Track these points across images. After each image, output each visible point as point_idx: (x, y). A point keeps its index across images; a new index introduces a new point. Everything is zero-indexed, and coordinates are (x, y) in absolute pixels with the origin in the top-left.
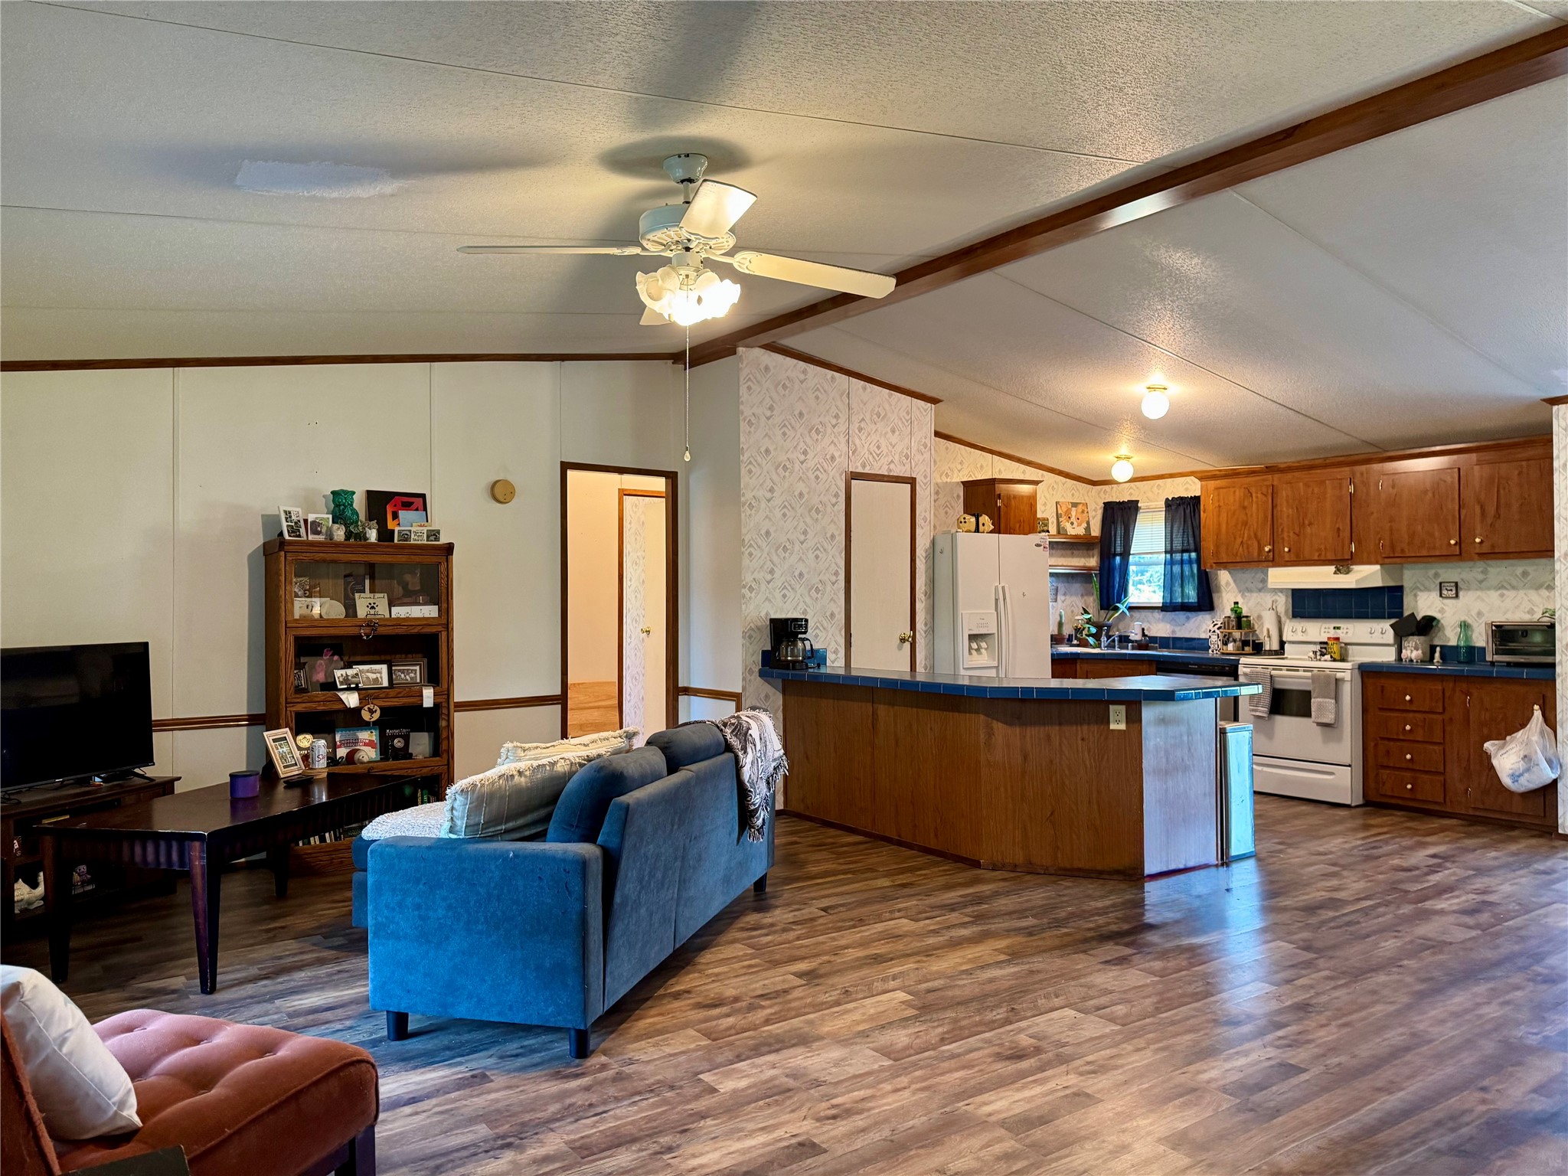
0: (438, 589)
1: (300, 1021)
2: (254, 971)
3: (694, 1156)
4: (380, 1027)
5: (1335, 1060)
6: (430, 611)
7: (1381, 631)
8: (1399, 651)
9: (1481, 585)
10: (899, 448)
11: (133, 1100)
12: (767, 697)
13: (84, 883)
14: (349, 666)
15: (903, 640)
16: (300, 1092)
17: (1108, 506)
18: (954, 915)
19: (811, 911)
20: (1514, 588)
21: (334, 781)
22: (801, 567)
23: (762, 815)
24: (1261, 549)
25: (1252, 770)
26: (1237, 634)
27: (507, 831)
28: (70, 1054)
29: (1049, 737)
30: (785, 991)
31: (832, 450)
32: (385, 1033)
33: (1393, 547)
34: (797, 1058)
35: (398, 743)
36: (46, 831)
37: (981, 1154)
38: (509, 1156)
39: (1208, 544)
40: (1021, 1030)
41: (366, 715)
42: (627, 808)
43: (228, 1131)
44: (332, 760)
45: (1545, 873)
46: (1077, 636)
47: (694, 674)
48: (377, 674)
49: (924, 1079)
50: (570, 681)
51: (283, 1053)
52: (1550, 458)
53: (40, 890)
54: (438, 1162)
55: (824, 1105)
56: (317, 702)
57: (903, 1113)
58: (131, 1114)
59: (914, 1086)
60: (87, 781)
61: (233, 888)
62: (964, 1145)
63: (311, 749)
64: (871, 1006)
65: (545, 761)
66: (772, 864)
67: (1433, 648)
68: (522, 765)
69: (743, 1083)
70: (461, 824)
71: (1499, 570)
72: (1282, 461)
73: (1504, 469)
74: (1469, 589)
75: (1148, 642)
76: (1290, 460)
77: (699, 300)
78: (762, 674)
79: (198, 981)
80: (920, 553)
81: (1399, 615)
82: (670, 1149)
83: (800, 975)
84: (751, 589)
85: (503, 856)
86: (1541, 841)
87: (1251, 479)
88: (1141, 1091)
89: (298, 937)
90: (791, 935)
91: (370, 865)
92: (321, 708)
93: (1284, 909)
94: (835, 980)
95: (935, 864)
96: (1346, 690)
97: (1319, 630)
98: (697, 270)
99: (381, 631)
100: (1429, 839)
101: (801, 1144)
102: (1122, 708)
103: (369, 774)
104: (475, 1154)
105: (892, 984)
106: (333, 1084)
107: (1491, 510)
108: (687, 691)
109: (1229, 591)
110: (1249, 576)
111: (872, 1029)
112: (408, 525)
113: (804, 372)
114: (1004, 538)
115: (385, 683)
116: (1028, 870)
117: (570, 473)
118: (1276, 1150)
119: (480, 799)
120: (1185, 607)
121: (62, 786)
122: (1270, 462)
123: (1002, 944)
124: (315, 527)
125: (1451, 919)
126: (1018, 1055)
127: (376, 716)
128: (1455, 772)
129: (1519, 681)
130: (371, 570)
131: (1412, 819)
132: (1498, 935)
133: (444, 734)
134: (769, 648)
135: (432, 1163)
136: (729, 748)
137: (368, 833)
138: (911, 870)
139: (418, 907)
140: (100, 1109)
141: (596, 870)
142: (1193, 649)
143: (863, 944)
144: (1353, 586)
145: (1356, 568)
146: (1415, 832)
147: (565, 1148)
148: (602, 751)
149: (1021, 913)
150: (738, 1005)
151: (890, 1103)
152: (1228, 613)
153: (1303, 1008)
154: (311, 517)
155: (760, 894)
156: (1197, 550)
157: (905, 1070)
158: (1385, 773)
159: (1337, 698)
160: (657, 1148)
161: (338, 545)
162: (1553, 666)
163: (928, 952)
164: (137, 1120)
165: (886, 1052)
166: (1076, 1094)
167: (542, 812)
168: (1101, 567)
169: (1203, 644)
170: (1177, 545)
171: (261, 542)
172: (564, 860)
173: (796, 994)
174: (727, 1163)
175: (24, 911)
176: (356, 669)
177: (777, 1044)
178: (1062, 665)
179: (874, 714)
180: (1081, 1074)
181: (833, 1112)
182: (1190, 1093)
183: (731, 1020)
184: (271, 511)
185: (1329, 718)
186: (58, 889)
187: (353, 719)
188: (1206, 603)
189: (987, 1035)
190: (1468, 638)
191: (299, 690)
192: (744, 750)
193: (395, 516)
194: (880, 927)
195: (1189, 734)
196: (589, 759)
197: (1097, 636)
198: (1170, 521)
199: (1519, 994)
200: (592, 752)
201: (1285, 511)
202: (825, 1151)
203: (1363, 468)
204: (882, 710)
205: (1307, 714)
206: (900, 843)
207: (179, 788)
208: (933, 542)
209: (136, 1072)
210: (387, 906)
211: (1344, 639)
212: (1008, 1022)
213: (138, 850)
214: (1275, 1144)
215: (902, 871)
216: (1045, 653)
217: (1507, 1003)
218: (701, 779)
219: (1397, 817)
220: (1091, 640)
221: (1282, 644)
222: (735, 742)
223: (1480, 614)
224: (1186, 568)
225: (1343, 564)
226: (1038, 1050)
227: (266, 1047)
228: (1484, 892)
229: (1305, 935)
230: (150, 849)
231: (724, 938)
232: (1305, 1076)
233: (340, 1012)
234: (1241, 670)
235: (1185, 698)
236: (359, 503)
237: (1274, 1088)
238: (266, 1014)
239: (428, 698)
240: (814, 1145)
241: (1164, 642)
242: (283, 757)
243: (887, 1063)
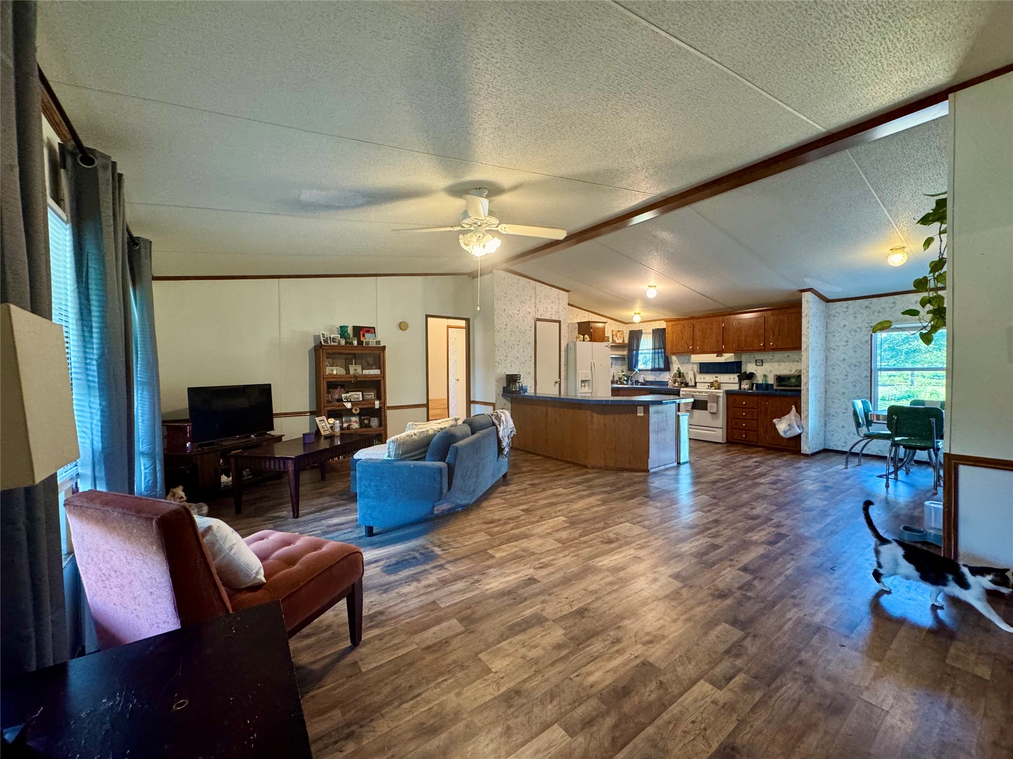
0: (380, 363)
1: (331, 529)
2: (313, 509)
3: (488, 584)
4: (363, 532)
5: (732, 543)
6: (377, 372)
7: (734, 378)
8: (740, 386)
9: (771, 361)
10: (554, 309)
11: (262, 571)
12: (505, 404)
13: (248, 475)
14: (347, 392)
15: (556, 382)
16: (331, 566)
17: (631, 332)
18: (579, 486)
19: (525, 485)
20: (784, 362)
21: (342, 436)
22: (518, 355)
23: (507, 449)
24: (688, 347)
25: (689, 431)
26: (679, 379)
27: (410, 457)
28: (235, 554)
29: (614, 419)
30: (518, 517)
31: (529, 310)
32: (364, 534)
33: (739, 346)
34: (524, 544)
35: (366, 422)
36: (233, 456)
37: (600, 583)
38: (415, 584)
39: (668, 347)
40: (610, 531)
41: (354, 411)
42: (457, 448)
43: (302, 584)
44: (342, 428)
45: (798, 468)
46: (620, 381)
47: (477, 396)
48: (358, 395)
49: (574, 552)
50: (430, 398)
51: (324, 549)
52: (800, 313)
53: (231, 478)
54: (386, 587)
55: (537, 562)
56: (335, 406)
57: (568, 565)
58: (262, 577)
59: (571, 555)
60: (249, 437)
61: (305, 476)
62: (593, 579)
63: (334, 424)
64: (551, 522)
65: (424, 430)
66: (509, 469)
67: (753, 384)
68: (415, 431)
69: (505, 554)
70: (392, 454)
71: (779, 355)
72: (696, 315)
73: (781, 317)
74: (767, 362)
75: (646, 383)
76: (700, 314)
77: (484, 246)
78: (503, 396)
79: (292, 513)
80: (563, 349)
81: (740, 372)
82: (478, 581)
83: (523, 510)
84: (499, 363)
85: (409, 467)
86: (795, 456)
87: (684, 322)
88: (659, 556)
89: (330, 495)
90: (518, 495)
91: (357, 469)
92: (338, 408)
93: (703, 483)
94: (538, 512)
95: (570, 467)
96: (721, 400)
97: (710, 378)
98: (484, 234)
99: (359, 379)
100: (754, 455)
101: (529, 579)
102: (642, 408)
103: (355, 434)
104: (401, 584)
105: (558, 514)
106: (344, 562)
107: (777, 333)
108: (474, 402)
109: (676, 364)
110: (683, 358)
111: (553, 532)
112: (368, 338)
113: (519, 280)
114: (594, 343)
115: (361, 399)
116: (605, 469)
117: (429, 319)
118: (715, 580)
119: (399, 444)
120: (660, 370)
121: (239, 439)
122: (692, 315)
123: (600, 497)
124: (334, 340)
125: (767, 486)
126: (610, 542)
127: (358, 411)
128: (761, 430)
129: (786, 396)
130: (355, 356)
131: (745, 448)
132: (786, 492)
133: (383, 418)
134: (505, 385)
135: (384, 588)
136: (494, 424)
137: (357, 456)
138: (562, 469)
139: (376, 486)
140: (248, 576)
141: (445, 472)
142: (662, 385)
143: (546, 498)
144: (723, 361)
145: (724, 354)
146: (747, 453)
147: (437, 581)
148: (446, 426)
149: (604, 485)
150: (500, 522)
151: (562, 562)
152: (676, 372)
153: (717, 522)
154: (332, 336)
155: (505, 480)
156: (664, 348)
157: (567, 548)
158: (735, 431)
159: (717, 403)
160: (472, 581)
161: (343, 346)
162: (800, 391)
163: (571, 501)
164: (264, 579)
165: (559, 541)
166: (634, 557)
167: (423, 450)
168: (628, 356)
169: (666, 383)
170: (657, 346)
171: (313, 345)
172: (433, 468)
173: (522, 518)
174: (501, 587)
175: (225, 486)
176: (350, 394)
177: (517, 538)
178: (615, 392)
179: (547, 410)
180: (635, 549)
181: (541, 565)
182: (679, 556)
183: (498, 528)
184: (317, 334)
185: (714, 410)
186: (238, 479)
187: (349, 413)
188: (667, 368)
189: (597, 534)
190: (766, 380)
191: (329, 402)
192: (500, 424)
193: (364, 336)
194: (552, 491)
195: (666, 417)
196: (441, 429)
197: (627, 381)
198: (654, 337)
199: (798, 515)
200: (442, 426)
201: (698, 333)
202: (539, 582)
203: (728, 317)
204: (549, 409)
205: (706, 409)
206: (557, 459)
207: (284, 439)
208: (567, 345)
209: (263, 558)
210: (364, 485)
211: (720, 381)
212: (604, 528)
213: (268, 463)
214: (715, 577)
215: (558, 470)
216: (609, 387)
217: (794, 519)
218: (484, 436)
219: (740, 447)
220: (625, 382)
221: (696, 383)
222: (496, 422)
223: (771, 372)
224: (660, 355)
225: (720, 353)
226: (617, 540)
227: (317, 547)
228: (777, 476)
229: (712, 493)
230: (272, 463)
231: (492, 496)
232: (721, 549)
233: (347, 526)
234: (681, 393)
235: (667, 403)
236: (350, 331)
237: (711, 554)
238: (318, 526)
239: (377, 404)
240: (535, 579)
241: (652, 383)
242: (323, 427)
243: (560, 545)
